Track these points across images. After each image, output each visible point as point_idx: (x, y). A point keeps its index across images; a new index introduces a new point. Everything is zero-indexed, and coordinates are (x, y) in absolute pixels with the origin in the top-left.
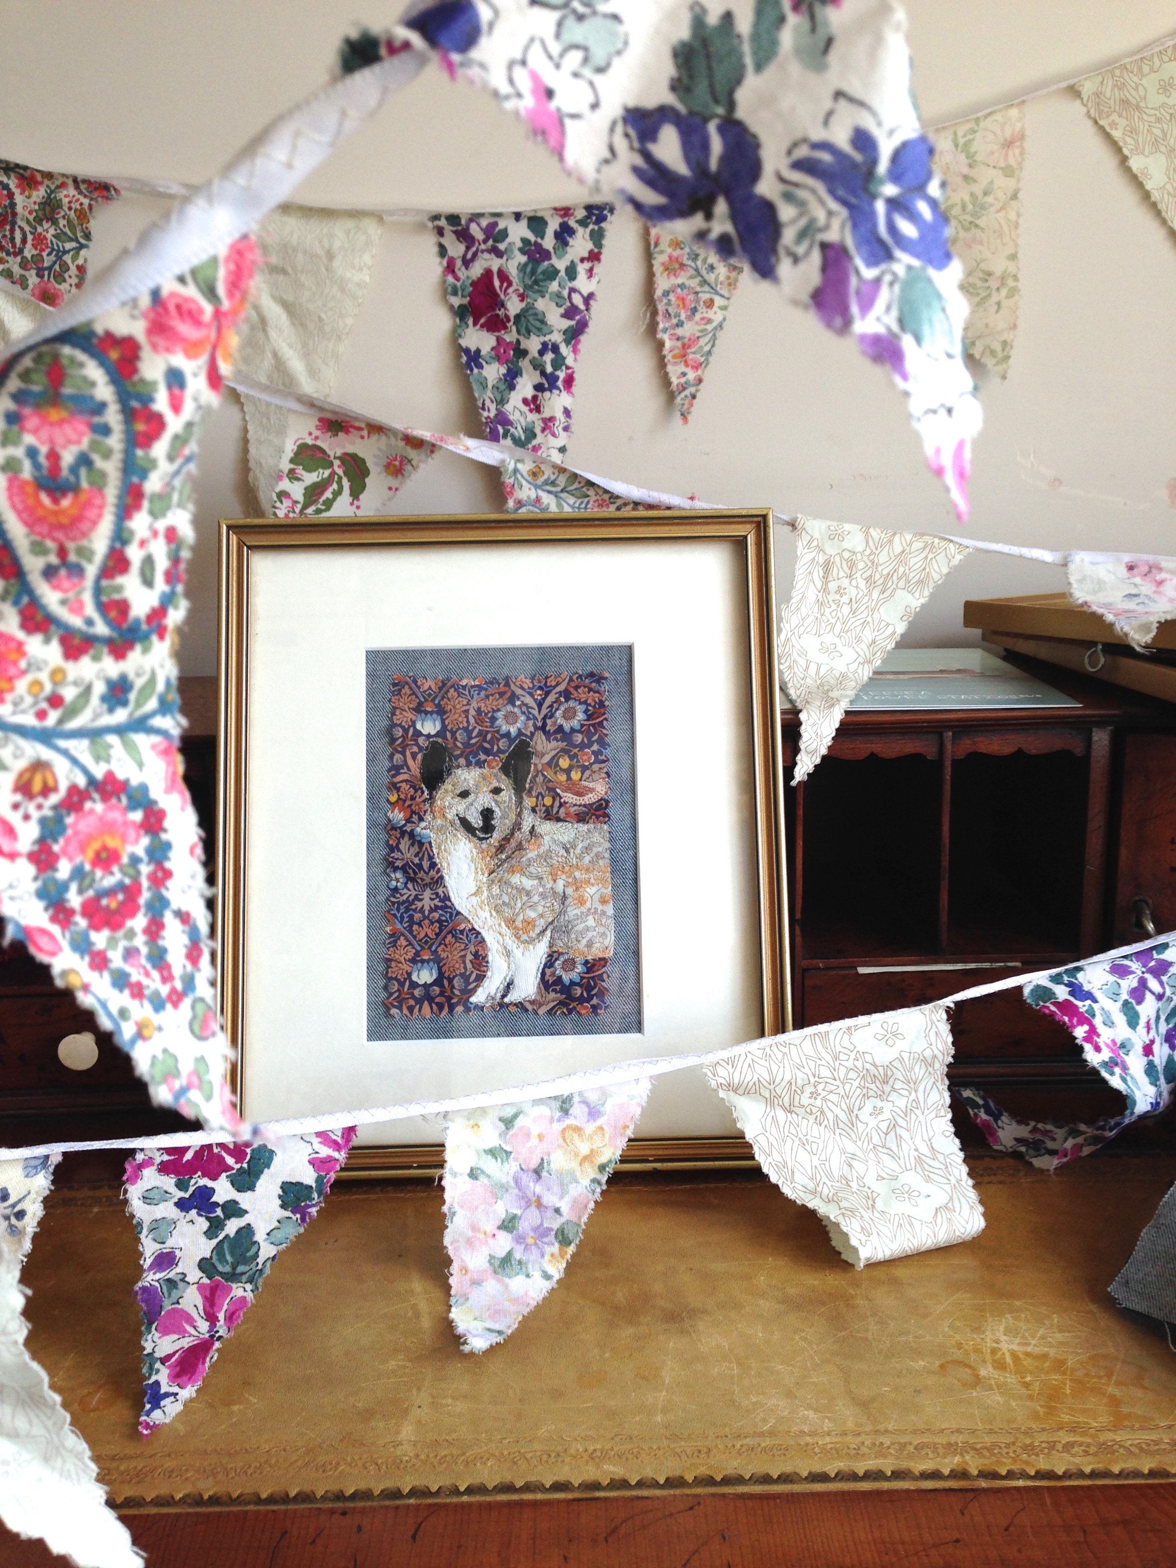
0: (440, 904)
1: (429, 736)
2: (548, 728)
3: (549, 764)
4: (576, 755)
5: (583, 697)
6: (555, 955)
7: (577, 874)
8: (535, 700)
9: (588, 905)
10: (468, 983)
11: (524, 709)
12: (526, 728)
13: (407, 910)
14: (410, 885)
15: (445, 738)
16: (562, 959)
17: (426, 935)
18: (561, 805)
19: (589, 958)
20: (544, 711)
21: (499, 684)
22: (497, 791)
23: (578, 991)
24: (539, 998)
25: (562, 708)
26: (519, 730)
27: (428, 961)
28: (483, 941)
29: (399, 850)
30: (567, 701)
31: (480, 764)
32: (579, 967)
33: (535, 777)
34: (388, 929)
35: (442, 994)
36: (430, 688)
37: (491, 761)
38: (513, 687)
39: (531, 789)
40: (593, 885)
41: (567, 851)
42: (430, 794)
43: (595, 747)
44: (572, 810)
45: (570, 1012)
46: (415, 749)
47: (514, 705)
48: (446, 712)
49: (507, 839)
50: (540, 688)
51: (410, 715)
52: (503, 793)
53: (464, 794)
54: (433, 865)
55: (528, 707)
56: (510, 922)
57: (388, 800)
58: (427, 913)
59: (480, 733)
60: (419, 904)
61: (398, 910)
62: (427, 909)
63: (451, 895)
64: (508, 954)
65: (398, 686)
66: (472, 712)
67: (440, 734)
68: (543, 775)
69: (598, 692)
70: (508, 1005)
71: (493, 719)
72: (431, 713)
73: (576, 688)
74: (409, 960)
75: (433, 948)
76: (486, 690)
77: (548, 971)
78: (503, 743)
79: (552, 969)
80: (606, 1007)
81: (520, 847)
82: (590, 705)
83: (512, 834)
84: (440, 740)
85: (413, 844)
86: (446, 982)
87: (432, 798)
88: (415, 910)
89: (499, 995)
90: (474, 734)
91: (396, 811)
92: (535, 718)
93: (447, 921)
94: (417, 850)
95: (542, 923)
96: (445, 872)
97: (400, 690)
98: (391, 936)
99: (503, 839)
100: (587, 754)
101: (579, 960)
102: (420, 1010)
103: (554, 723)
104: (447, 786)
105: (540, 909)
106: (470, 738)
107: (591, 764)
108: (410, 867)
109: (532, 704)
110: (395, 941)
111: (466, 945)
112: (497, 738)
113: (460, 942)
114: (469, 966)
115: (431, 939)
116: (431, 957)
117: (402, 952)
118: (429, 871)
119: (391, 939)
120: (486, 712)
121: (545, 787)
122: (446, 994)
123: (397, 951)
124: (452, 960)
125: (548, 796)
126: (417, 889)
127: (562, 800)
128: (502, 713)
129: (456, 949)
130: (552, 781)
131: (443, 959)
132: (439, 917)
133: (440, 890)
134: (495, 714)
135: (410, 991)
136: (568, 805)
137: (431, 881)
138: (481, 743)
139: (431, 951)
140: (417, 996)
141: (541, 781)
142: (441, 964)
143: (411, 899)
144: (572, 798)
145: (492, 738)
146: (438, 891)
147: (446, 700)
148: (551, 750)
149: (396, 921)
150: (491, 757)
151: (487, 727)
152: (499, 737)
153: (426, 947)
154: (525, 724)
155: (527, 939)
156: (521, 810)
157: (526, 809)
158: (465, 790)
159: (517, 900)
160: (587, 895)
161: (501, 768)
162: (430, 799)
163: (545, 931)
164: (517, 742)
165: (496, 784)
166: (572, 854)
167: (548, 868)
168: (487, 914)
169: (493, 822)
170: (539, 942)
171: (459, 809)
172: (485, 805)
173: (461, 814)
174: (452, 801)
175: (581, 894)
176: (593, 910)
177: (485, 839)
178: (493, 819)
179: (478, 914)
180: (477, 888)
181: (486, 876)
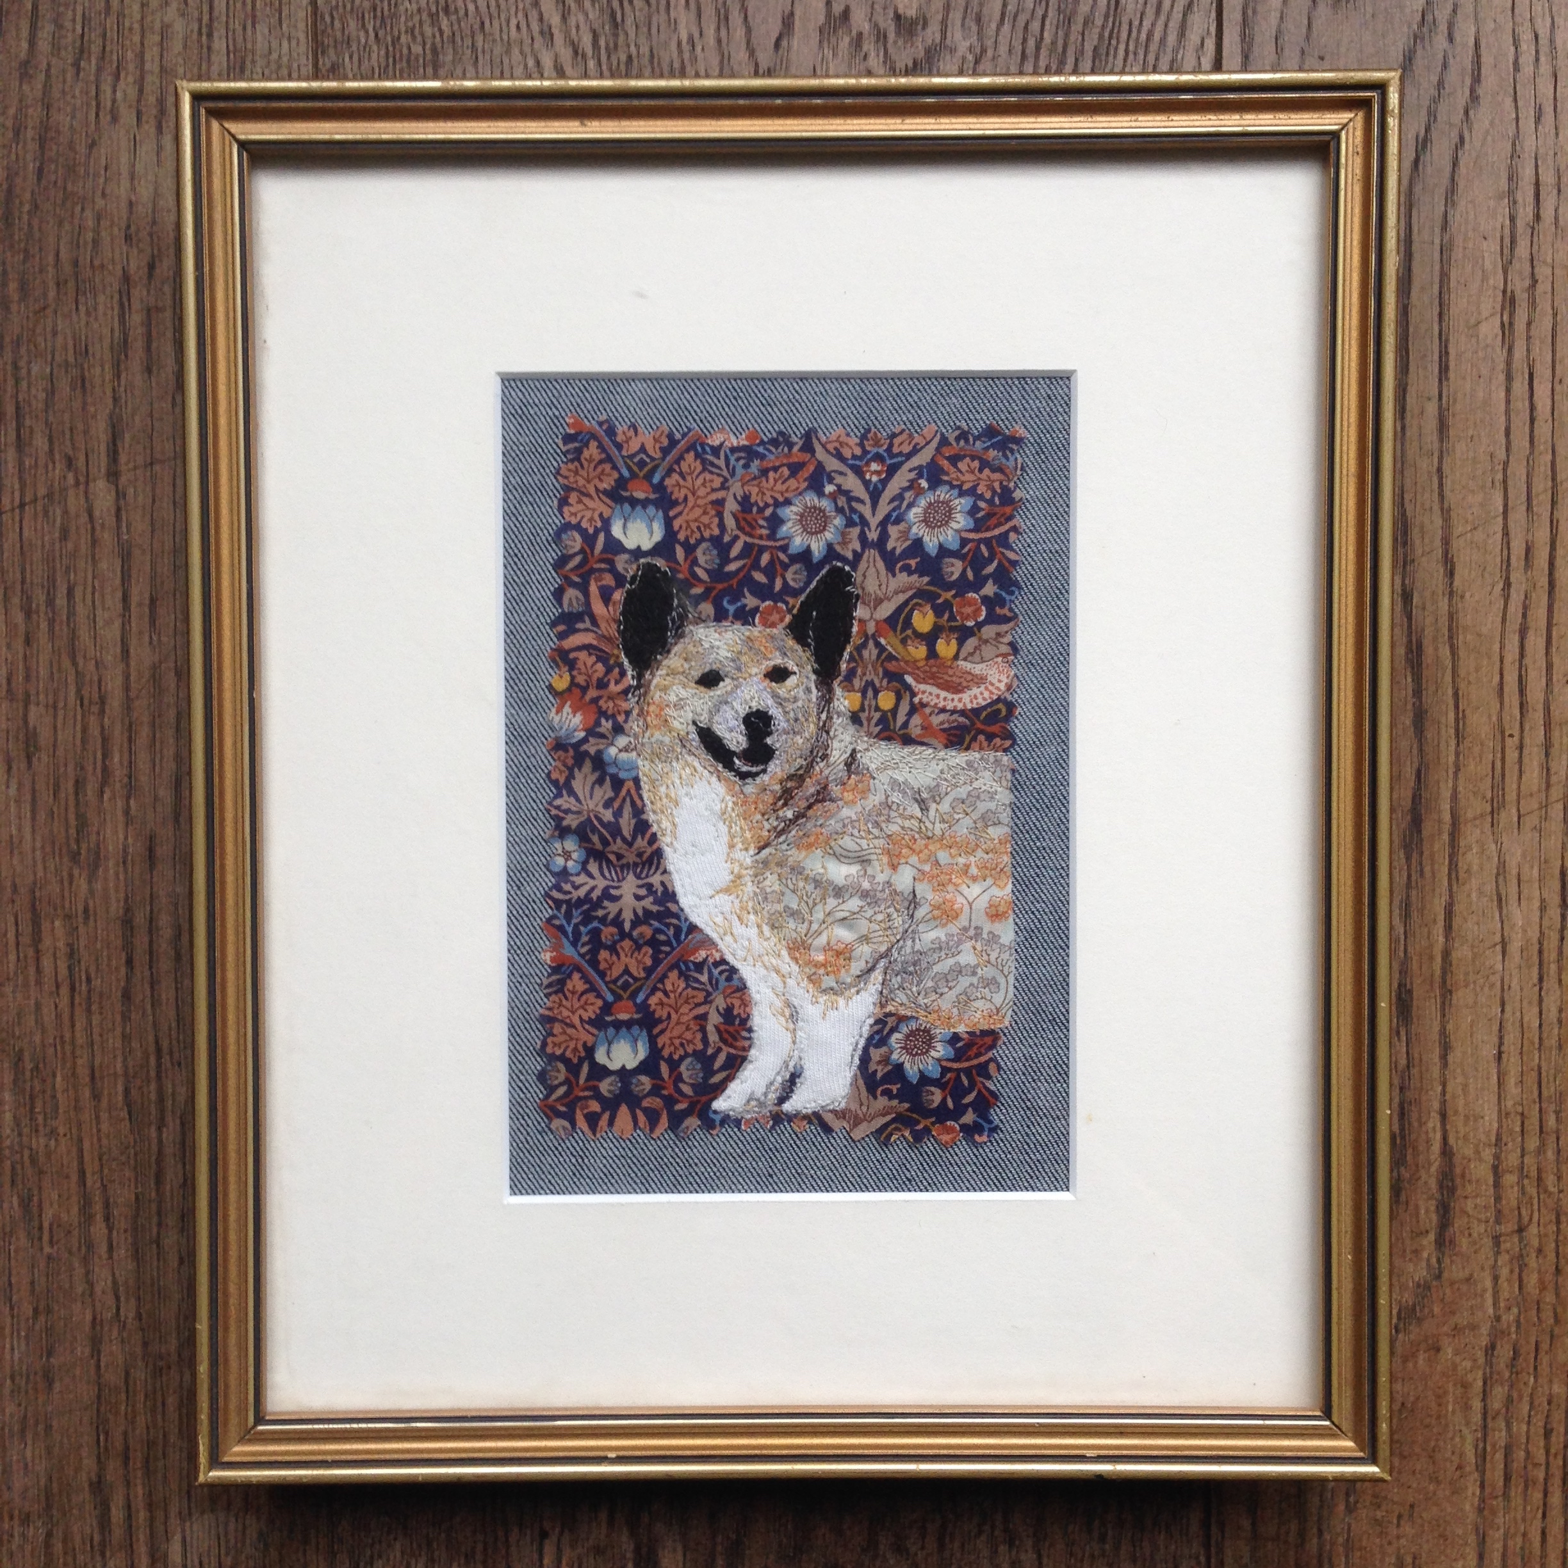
0: (655, 908)
1: (637, 553)
2: (890, 546)
3: (891, 621)
4: (948, 605)
5: (968, 480)
6: (891, 1022)
7: (943, 856)
8: (866, 483)
9: (963, 921)
10: (709, 1072)
11: (842, 501)
12: (844, 543)
13: (587, 919)
14: (593, 867)
15: (671, 557)
16: (905, 1029)
17: (627, 971)
18: (913, 710)
19: (961, 1029)
20: (884, 508)
21: (791, 445)
22: (778, 675)
23: (936, 1097)
24: (854, 1107)
25: (923, 502)
26: (830, 546)
27: (629, 1024)
28: (742, 988)
29: (572, 793)
30: (933, 486)
31: (745, 617)
32: (939, 1046)
33: (859, 649)
34: (547, 957)
35: (656, 1091)
36: (643, 449)
37: (769, 611)
38: (820, 454)
39: (851, 674)
40: (974, 879)
41: (924, 809)
42: (640, 676)
43: (989, 589)
44: (936, 720)
45: (918, 1137)
46: (608, 580)
47: (820, 493)
48: (675, 503)
49: (798, 779)
50: (878, 458)
51: (599, 506)
52: (792, 681)
53: (710, 680)
54: (642, 826)
55: (850, 499)
56: (798, 948)
57: (550, 687)
58: (627, 926)
59: (748, 547)
60: (612, 908)
61: (568, 916)
62: (627, 916)
63: (679, 890)
64: (793, 1015)
65: (577, 440)
66: (731, 506)
67: (664, 548)
68: (878, 644)
69: (1000, 469)
70: (791, 1118)
71: (775, 522)
72: (645, 503)
73: (954, 460)
74: (591, 1022)
75: (640, 998)
76: (762, 457)
77: (876, 1054)
78: (794, 576)
79: (884, 1049)
80: (995, 1129)
81: (822, 795)
82: (981, 497)
83: (810, 766)
84: (660, 563)
85: (600, 781)
86: (664, 1069)
87: (641, 686)
88: (603, 920)
89: (773, 1096)
90: (735, 551)
91: (567, 709)
92: (864, 522)
93: (668, 943)
94: (610, 794)
95: (865, 951)
96: (665, 841)
97: (579, 451)
98: (555, 970)
99: (790, 777)
100: (970, 603)
101: (941, 1032)
102: (611, 1123)
103: (905, 534)
104: (673, 660)
105: (863, 926)
106: (725, 559)
107: (979, 625)
108: (594, 830)
109: (859, 491)
110: (562, 983)
111: (709, 994)
112: (781, 562)
113: (694, 988)
114: (713, 1037)
115: (636, 979)
116: (636, 1016)
117: (576, 1005)
118: (634, 838)
119: (554, 978)
120: (761, 504)
121: (881, 671)
122: (665, 1092)
123: (564, 1002)
124: (678, 1023)
125: (887, 689)
126: (607, 874)
127: (916, 700)
128: (794, 508)
129: (686, 1002)
130: (896, 659)
131: (660, 1021)
132: (653, 935)
133: (656, 879)
134: (780, 511)
135: (591, 1083)
136: (927, 710)
137: (638, 860)
138: (749, 571)
139: (635, 1004)
140: (606, 1094)
141: (874, 657)
142: (656, 1031)
143: (594, 895)
144: (938, 696)
145: (772, 562)
146: (651, 880)
147: (675, 477)
148: (896, 593)
149: (565, 940)
150: (767, 603)
151: (761, 537)
152: (786, 560)
153: (625, 996)
154: (843, 534)
155: (834, 984)
156: (829, 718)
157: (839, 714)
158: (711, 671)
159: (815, 904)
160: (960, 899)
161: (790, 627)
162: (638, 687)
163: (871, 970)
164: (824, 572)
165: (778, 661)
166: (932, 813)
167: (882, 841)
168: (753, 932)
169: (769, 741)
170: (858, 992)
171: (699, 710)
172: (754, 704)
173: (703, 721)
174: (683, 693)
175: (948, 897)
176: (972, 932)
177: (754, 775)
178: (770, 734)
179: (735, 931)
180: (731, 877)
181: (752, 852)
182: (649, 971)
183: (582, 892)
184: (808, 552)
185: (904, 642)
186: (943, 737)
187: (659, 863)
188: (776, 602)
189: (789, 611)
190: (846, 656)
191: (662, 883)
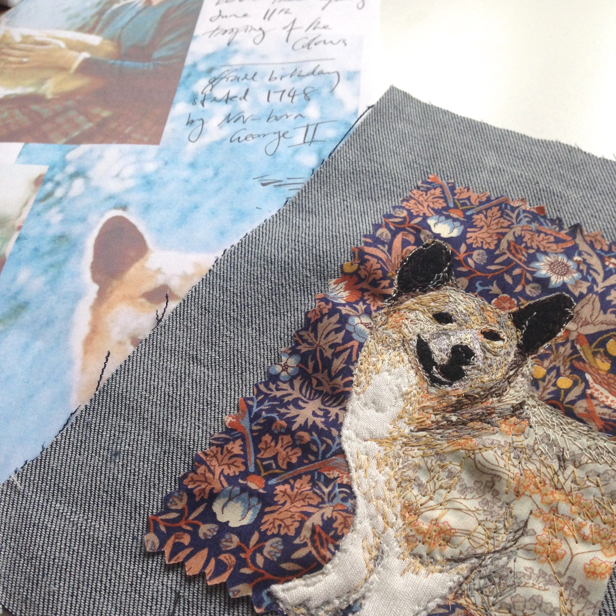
1: (437, 236)
3: (591, 338)
9: (561, 567)
11: (583, 267)
12: (576, 286)
13: (272, 409)
14: (298, 381)
15: (456, 247)
17: (275, 458)
18: (583, 396)
20: (612, 281)
21: (562, 228)
22: (491, 336)
26: (565, 284)
27: (252, 493)
29: (315, 330)
31: (486, 296)
33: (558, 345)
34: (228, 419)
35: (236, 552)
36: (469, 199)
37: (505, 300)
38: (579, 240)
39: (545, 356)
42: (399, 294)
46: (411, 239)
47: (570, 257)
48: (475, 227)
51: (426, 211)
53: (443, 318)
54: (347, 372)
55: (590, 268)
56: (411, 510)
57: (340, 269)
58: (295, 427)
59: (508, 262)
60: (293, 411)
61: (260, 403)
62: (300, 421)
63: (346, 424)
64: (378, 558)
66: (510, 237)
71: (533, 258)
72: (455, 220)
74: (228, 478)
75: (273, 482)
76: (541, 224)
78: (531, 289)
83: (486, 396)
85: (337, 331)
86: (255, 538)
87: (397, 300)
88: (281, 416)
90: (499, 260)
91: (342, 285)
92: (594, 281)
94: (339, 342)
95: (464, 543)
97: (428, 189)
98: (228, 431)
102: (188, 557)
106: (491, 261)
108: (314, 359)
109: (598, 267)
110: (227, 441)
111: (323, 502)
112: (526, 279)
113: (315, 493)
114: (306, 533)
115: (278, 467)
116: (261, 491)
117: (225, 461)
118: (337, 376)
119: (224, 436)
120: (529, 245)
121: (568, 364)
122: (243, 555)
123: (219, 455)
124: (287, 510)
125: (568, 377)
126: (304, 391)
127: (589, 391)
128: (548, 258)
129: (303, 500)
130: (584, 362)
131: (276, 503)
132: (309, 443)
133: (333, 411)
134: (538, 255)
135: (196, 522)
136: (595, 402)
137: (330, 393)
138: (503, 273)
139: (266, 484)
140: (201, 535)
141: (567, 353)
142: (267, 509)
143: (286, 399)
144: (607, 397)
145: (521, 275)
146: (330, 409)
147: (481, 216)
148: (602, 323)
149: (247, 415)
150: (505, 295)
151: (520, 260)
152: (531, 279)
153: (263, 474)
154: (577, 282)
155: (424, 554)
156: (516, 375)
157: (523, 375)
158: (447, 314)
159: (441, 487)
160: (564, 547)
161: (514, 314)
162: (395, 299)
163: (462, 560)
164: (553, 295)
165: (496, 328)
166: (568, 472)
167: (516, 471)
168: (382, 478)
169: (464, 367)
170: (441, 572)
171: (425, 330)
172: (465, 343)
173: (426, 337)
174: (421, 316)
175: (555, 541)
176: (564, 580)
177: (442, 383)
178: (467, 364)
179: (370, 471)
180: (388, 435)
181: (412, 428)
182: (290, 466)
183: (279, 394)
184: (548, 280)
185: (595, 354)
186: (600, 424)
187: (342, 401)
188: (512, 297)
189: (518, 305)
190: (546, 345)
191: (337, 415)
